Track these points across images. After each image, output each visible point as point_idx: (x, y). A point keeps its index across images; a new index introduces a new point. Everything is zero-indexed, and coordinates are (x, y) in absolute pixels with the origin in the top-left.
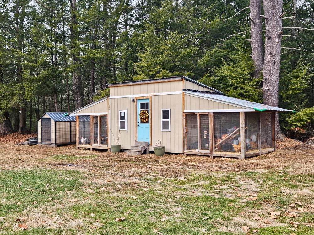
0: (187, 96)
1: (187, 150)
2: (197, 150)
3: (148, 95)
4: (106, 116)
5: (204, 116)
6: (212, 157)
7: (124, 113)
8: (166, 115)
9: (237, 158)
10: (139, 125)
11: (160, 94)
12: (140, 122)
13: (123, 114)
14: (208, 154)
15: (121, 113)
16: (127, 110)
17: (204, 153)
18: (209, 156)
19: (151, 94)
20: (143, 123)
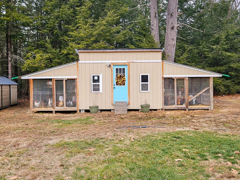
0: (166, 64)
1: (165, 106)
2: (174, 106)
3: (126, 61)
4: (75, 79)
5: (181, 80)
6: (188, 110)
7: (98, 77)
8: (145, 79)
9: (208, 110)
10: (114, 88)
11: (139, 61)
12: (115, 85)
13: (96, 78)
14: (184, 108)
15: (94, 77)
16: (101, 74)
17: (181, 108)
18: (185, 110)
19: (129, 61)
20: (119, 86)
